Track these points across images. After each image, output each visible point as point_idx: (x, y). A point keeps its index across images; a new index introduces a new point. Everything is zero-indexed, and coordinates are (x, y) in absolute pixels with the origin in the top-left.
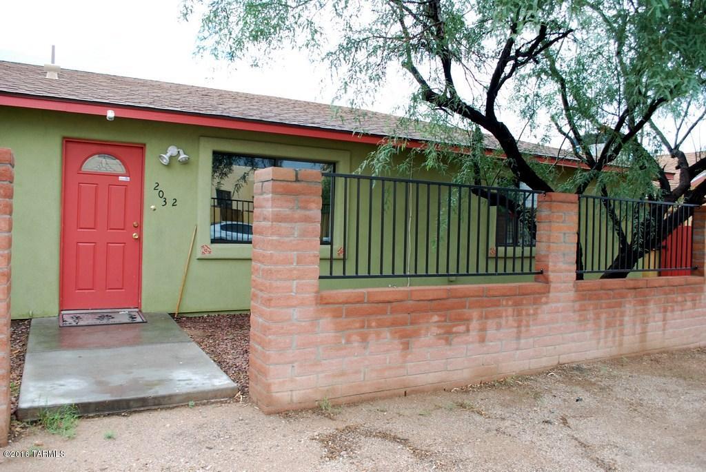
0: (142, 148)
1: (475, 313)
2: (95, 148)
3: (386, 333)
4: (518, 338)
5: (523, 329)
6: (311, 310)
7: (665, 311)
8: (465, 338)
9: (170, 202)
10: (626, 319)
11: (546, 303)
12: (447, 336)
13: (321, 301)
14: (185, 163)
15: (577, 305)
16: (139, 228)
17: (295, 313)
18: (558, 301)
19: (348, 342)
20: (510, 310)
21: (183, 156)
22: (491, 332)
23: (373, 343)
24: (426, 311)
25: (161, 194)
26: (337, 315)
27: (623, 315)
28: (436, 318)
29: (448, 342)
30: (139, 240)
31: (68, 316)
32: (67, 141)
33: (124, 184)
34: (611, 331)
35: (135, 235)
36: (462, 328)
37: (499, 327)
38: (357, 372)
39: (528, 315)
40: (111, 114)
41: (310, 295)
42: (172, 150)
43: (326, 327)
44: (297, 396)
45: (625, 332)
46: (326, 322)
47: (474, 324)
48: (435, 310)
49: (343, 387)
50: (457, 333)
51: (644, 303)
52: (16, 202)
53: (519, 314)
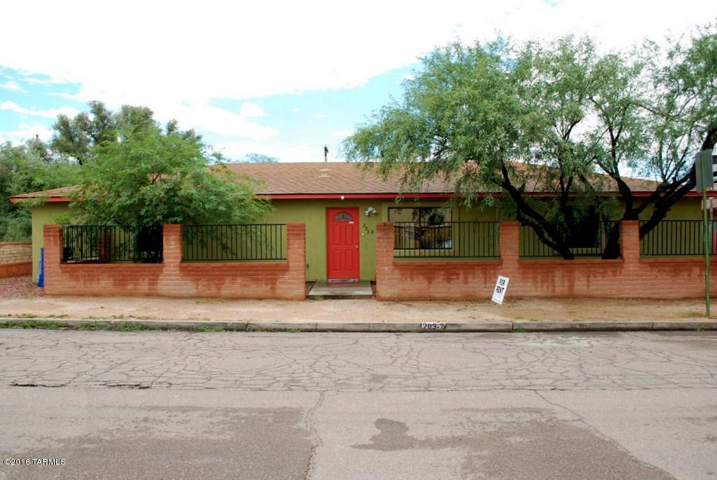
0: (358, 209)
1: (462, 272)
2: (339, 211)
3: (421, 278)
4: (485, 283)
5: (488, 279)
6: (391, 267)
7: (588, 277)
8: (457, 281)
9: (370, 231)
10: (557, 279)
11: (501, 269)
12: (448, 280)
13: (395, 265)
14: (376, 214)
15: (521, 271)
16: (358, 243)
17: (386, 268)
18: (509, 268)
19: (406, 279)
20: (480, 271)
21: (375, 211)
22: (470, 280)
23: (415, 280)
24: (439, 270)
25: (366, 229)
26: (401, 270)
27: (554, 277)
28: (442, 273)
29: (449, 282)
30: (358, 249)
31: (330, 280)
32: (328, 209)
33: (351, 225)
34: (546, 284)
35: (357, 247)
36: (455, 277)
37: (474, 278)
38: (410, 290)
39: (490, 273)
40: (343, 197)
41: (391, 263)
42: (370, 209)
43: (397, 274)
44: (388, 296)
45: (556, 285)
46: (397, 271)
47: (461, 276)
48: (443, 270)
49: (404, 294)
50: (453, 279)
51: (571, 271)
52: (306, 237)
53: (485, 273)
